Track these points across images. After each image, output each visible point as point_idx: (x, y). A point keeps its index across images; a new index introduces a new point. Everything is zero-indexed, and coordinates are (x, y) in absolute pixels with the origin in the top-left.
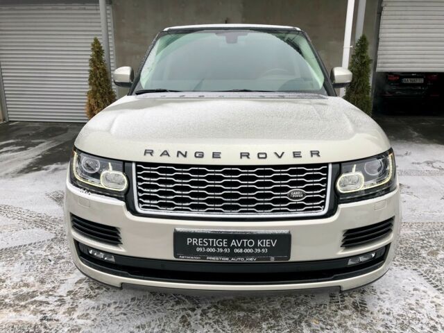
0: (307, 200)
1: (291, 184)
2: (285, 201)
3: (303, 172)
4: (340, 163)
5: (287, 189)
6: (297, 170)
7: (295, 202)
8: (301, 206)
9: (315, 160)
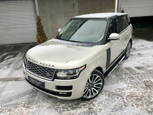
0: (50, 76)
1: (48, 72)
2: (46, 75)
3: (50, 70)
4: (58, 69)
5: (46, 73)
6: (49, 69)
7: (47, 76)
8: (48, 77)
9: (53, 68)
